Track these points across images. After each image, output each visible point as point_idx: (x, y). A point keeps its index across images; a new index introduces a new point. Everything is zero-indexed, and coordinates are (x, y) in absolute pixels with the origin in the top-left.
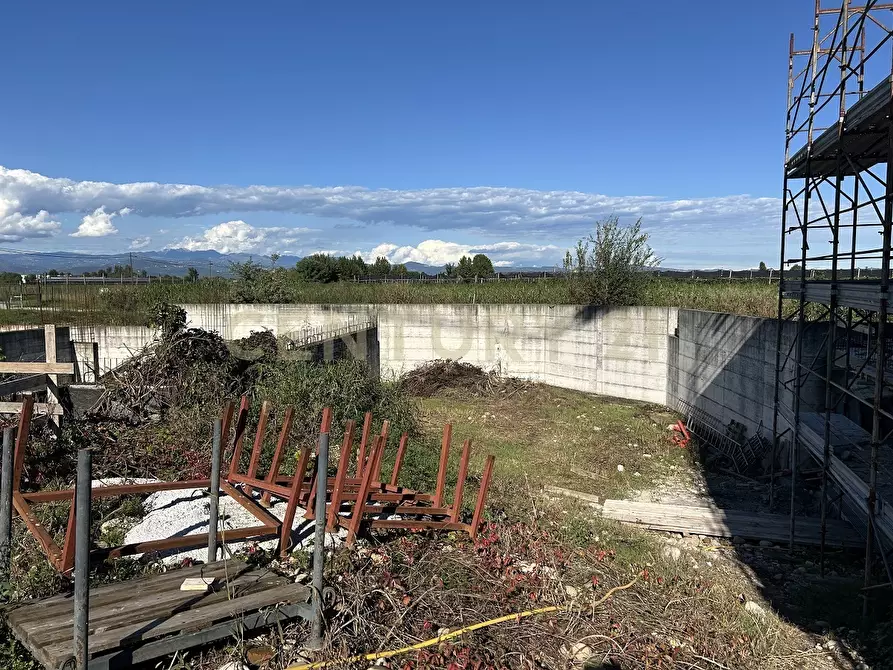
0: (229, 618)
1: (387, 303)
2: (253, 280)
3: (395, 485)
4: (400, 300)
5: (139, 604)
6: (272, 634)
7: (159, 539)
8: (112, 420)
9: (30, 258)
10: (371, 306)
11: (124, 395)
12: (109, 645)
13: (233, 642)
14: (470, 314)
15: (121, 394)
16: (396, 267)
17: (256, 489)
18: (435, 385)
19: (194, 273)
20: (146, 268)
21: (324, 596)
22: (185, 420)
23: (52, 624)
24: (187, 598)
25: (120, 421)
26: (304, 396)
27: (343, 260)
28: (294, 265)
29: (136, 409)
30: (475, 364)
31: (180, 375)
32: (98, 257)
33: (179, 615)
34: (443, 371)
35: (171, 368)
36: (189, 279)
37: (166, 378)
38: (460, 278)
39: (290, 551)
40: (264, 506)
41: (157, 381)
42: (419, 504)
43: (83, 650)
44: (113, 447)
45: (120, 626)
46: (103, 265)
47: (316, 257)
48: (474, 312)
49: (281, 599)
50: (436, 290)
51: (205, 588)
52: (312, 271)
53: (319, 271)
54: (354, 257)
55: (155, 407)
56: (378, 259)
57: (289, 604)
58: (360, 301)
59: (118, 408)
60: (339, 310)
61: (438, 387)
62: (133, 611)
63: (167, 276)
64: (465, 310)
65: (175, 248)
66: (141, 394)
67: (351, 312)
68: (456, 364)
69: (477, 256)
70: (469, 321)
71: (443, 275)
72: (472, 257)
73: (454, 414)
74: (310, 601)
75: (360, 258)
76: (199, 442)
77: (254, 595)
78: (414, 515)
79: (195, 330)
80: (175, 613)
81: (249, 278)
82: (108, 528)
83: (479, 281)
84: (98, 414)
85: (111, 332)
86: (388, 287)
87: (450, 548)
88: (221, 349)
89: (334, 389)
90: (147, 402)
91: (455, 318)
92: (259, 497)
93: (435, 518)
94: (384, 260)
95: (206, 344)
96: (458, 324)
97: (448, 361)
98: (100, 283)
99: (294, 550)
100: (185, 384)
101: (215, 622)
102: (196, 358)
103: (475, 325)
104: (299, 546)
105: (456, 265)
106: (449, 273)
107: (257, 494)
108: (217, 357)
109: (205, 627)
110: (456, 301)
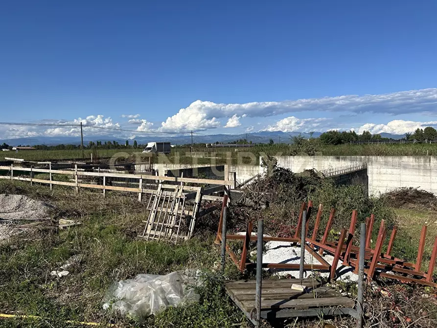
0: (316, 307)
1: (372, 155)
2: (301, 144)
3: (389, 254)
4: (380, 154)
5: (275, 291)
6: (336, 320)
7: (274, 263)
8: (247, 207)
9: (209, 137)
10: (363, 157)
11: (251, 196)
12: (267, 307)
13: (318, 319)
14: (425, 161)
15: (250, 195)
16: (374, 135)
17: (316, 246)
18: (402, 202)
19: (272, 142)
20: (252, 140)
21: (364, 307)
22: (278, 209)
23: (242, 292)
24: (295, 293)
25: (250, 207)
26: (334, 203)
27: (344, 133)
28: (319, 136)
29: (256, 202)
30: (429, 191)
31: (274, 188)
32: (233, 136)
33: (293, 300)
34: (407, 194)
35: (270, 185)
36: (270, 145)
37: (268, 189)
38: (415, 141)
39: (335, 280)
40: (321, 255)
41: (264, 190)
42: (405, 267)
43: (259, 306)
44: (248, 218)
45: (269, 299)
46: (235, 139)
47: (330, 132)
48: (428, 160)
49: (340, 304)
50: (402, 148)
51: (302, 290)
52: (328, 139)
53: (332, 139)
54: (351, 131)
55: (263, 202)
56: (364, 132)
57: (344, 307)
58: (356, 154)
59: (248, 201)
60: (344, 159)
61: (405, 203)
62: (274, 294)
63: (260, 143)
64: (422, 160)
65: (264, 131)
66: (258, 196)
67: (351, 160)
68: (416, 190)
69: (427, 128)
70: (425, 166)
71: (404, 139)
72: (423, 129)
73: (416, 218)
74: (354, 308)
75: (354, 132)
76: (285, 220)
77: (326, 299)
78: (401, 273)
79: (280, 168)
80: (291, 298)
81: (299, 144)
82: (253, 254)
83: (429, 143)
84: (241, 203)
85: (240, 168)
86: (371, 147)
87: (427, 296)
88: (292, 177)
89: (348, 200)
90: (260, 200)
91: (414, 164)
92: (317, 250)
93: (416, 277)
94: (368, 132)
95: (286, 174)
96: (417, 167)
97: (411, 188)
98: (235, 147)
99: (337, 280)
100: (277, 193)
101: (310, 308)
102: (281, 181)
103: (429, 168)
104: (339, 278)
105: (413, 134)
106: (408, 138)
107: (316, 249)
108: (291, 181)
109: (305, 308)
110: (415, 154)
